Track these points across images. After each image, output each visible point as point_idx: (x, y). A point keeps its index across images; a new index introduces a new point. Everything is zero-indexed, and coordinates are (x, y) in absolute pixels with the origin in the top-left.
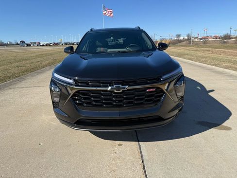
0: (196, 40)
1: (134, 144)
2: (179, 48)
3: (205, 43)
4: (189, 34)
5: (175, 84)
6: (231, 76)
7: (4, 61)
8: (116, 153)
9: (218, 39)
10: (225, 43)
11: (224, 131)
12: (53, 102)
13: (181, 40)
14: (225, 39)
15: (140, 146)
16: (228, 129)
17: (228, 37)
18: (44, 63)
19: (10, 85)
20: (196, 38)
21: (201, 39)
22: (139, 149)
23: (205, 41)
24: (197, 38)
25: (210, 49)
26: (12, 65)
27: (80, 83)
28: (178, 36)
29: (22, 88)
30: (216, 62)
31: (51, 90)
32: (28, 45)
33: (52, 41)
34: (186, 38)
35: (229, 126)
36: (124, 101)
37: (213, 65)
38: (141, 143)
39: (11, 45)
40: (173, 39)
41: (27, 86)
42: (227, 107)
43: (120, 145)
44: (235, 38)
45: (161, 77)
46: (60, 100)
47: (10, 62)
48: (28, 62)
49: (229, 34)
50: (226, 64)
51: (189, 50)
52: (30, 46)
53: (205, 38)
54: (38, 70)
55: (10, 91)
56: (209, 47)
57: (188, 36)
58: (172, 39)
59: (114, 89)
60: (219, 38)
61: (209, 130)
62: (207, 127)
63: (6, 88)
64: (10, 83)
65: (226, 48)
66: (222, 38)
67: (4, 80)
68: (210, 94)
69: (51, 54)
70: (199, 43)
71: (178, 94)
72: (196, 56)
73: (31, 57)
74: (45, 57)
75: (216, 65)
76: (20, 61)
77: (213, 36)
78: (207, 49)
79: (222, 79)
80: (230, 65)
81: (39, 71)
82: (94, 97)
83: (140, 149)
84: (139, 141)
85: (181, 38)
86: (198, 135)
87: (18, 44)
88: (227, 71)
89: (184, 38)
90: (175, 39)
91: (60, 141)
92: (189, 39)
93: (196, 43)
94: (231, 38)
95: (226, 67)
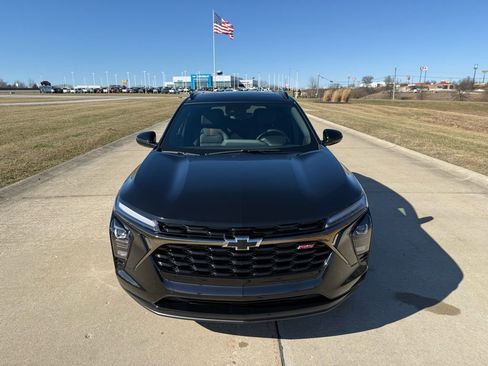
0: (404, 89)
1: (270, 343)
2: (366, 107)
3: (422, 96)
4: (389, 77)
5: (352, 232)
6: (468, 183)
7: (9, 130)
8: (234, 363)
9: (449, 89)
10: (462, 98)
11: (446, 318)
12: (116, 259)
13: (372, 88)
14: (464, 90)
15: (281, 348)
16: (454, 311)
17: (468, 85)
18: (90, 140)
19: (24, 190)
20: (403, 85)
21: (414, 88)
22: (279, 355)
23: (421, 92)
24: (406, 85)
25: (431, 111)
26: (27, 142)
27: (169, 228)
28: (368, 80)
29: (47, 198)
30: (442, 149)
31: (111, 233)
32: (58, 91)
33: (106, 83)
34: (384, 84)
35: (455, 305)
36: (254, 266)
37: (434, 156)
38: (284, 342)
39: (22, 88)
40: (356, 86)
41: (57, 194)
42: (456, 260)
43: (243, 345)
44: (483, 88)
45: (325, 220)
46: (128, 255)
47: (23, 135)
48: (57, 135)
49: (471, 80)
50: (461, 154)
51: (389, 113)
52: (61, 92)
53: (421, 86)
54: (78, 154)
55: (24, 205)
56: (430, 106)
57: (388, 80)
58: (353, 86)
59: (235, 244)
60: (451, 87)
61: (417, 314)
62: (413, 307)
63: (15, 198)
64: (22, 184)
65: (465, 109)
66: (457, 87)
67: (10, 177)
68: (423, 226)
69: (105, 117)
70: (410, 95)
71: (358, 249)
72: (401, 132)
73: (65, 122)
74: (93, 124)
75: (439, 156)
76: (42, 131)
77: (438, 81)
78: (425, 111)
79: (451, 190)
80: (468, 155)
81: (81, 157)
82: (195, 257)
83: (282, 356)
84: (279, 337)
85: (374, 85)
86: (393, 324)
87: (35, 88)
88: (462, 170)
89: (379, 85)
90: (361, 85)
91: (126, 331)
92: (389, 87)
93: (402, 95)
94: (474, 88)
95: (458, 163)
